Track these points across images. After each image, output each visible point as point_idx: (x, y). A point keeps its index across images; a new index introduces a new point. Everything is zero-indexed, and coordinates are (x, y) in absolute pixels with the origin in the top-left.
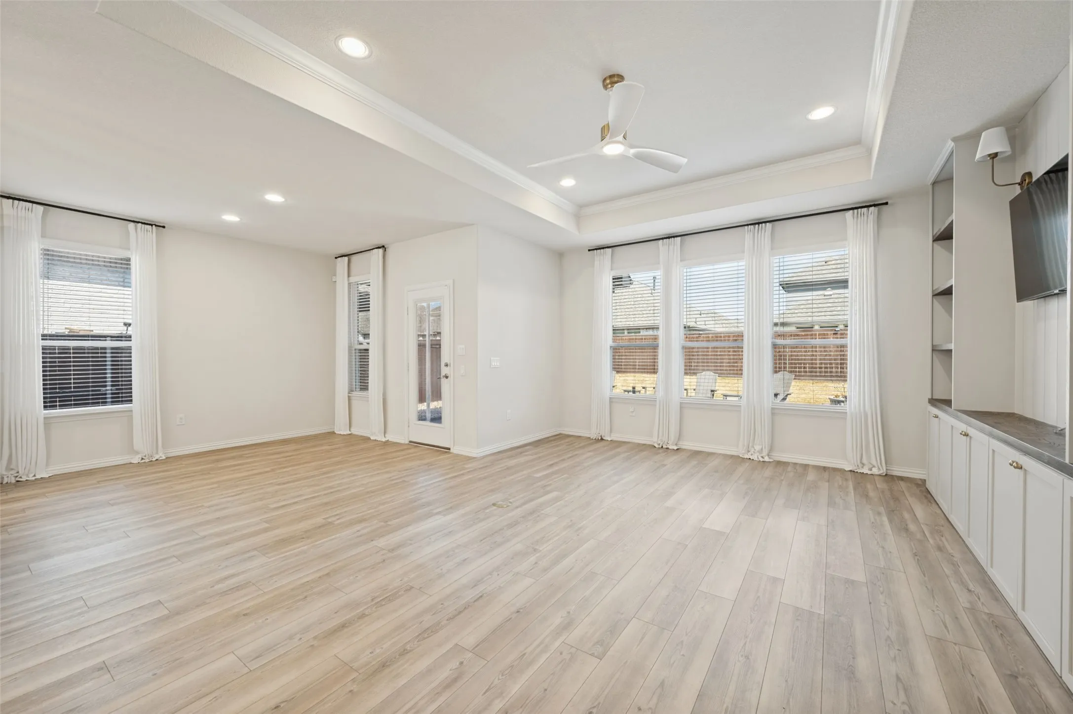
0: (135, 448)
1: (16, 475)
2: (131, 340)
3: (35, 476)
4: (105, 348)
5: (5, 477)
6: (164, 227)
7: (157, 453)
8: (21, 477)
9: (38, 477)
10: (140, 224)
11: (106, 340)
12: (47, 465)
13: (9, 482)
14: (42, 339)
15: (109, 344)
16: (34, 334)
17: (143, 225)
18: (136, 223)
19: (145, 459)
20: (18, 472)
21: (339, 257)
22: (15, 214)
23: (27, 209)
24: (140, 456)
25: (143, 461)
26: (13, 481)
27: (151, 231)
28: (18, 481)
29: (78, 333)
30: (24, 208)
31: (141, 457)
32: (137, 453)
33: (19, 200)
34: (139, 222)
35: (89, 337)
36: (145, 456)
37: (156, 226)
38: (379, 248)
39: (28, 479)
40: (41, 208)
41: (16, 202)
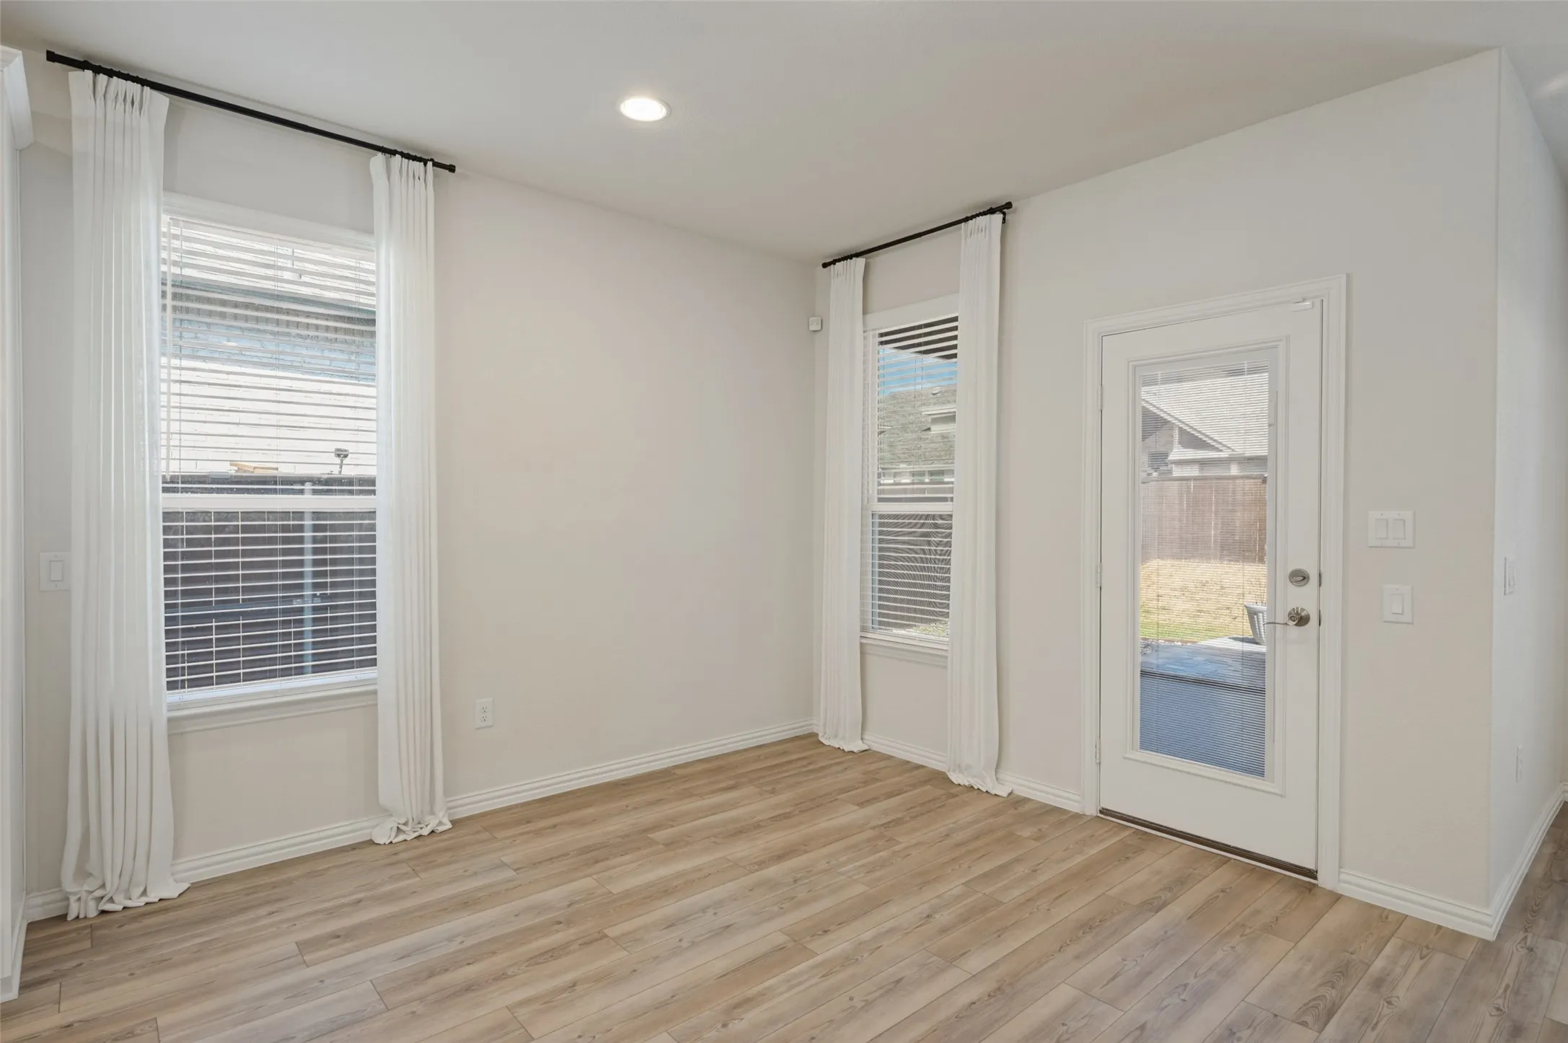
0: (383, 800)
1: (99, 893)
2: (374, 492)
3: (144, 893)
4: (299, 515)
5: (73, 899)
6: (451, 169)
7: (432, 812)
8: (111, 900)
9: (153, 897)
10: (398, 156)
11: (301, 492)
12: (176, 854)
13: (82, 916)
14: (165, 490)
15: (308, 502)
16: (144, 471)
17: (405, 161)
18: (388, 155)
19: (404, 832)
20: (103, 886)
21: (839, 260)
22: (100, 114)
23: (129, 100)
24: (392, 823)
25: (401, 838)
26: (92, 913)
27: (422, 178)
28: (103, 912)
29: (253, 472)
30: (121, 98)
31: (395, 825)
32: (388, 813)
33: (111, 73)
34: (393, 153)
35: (275, 483)
36: (405, 824)
37: (436, 164)
38: (991, 211)
39: (129, 903)
40: (163, 100)
41: (102, 78)
